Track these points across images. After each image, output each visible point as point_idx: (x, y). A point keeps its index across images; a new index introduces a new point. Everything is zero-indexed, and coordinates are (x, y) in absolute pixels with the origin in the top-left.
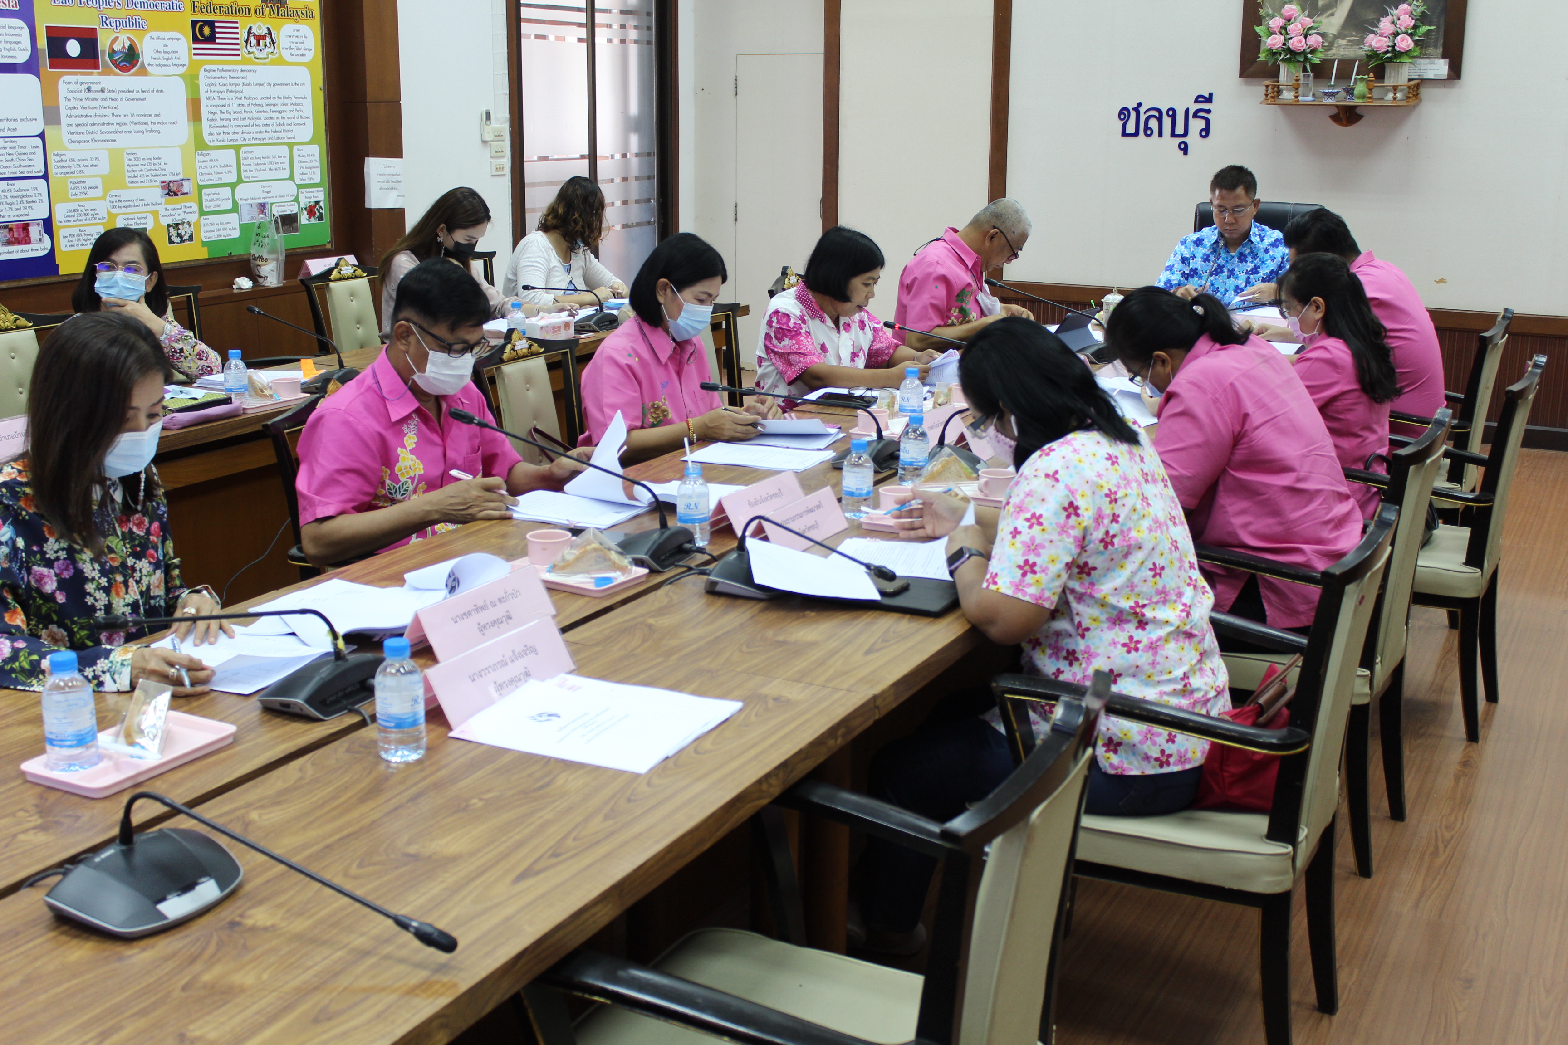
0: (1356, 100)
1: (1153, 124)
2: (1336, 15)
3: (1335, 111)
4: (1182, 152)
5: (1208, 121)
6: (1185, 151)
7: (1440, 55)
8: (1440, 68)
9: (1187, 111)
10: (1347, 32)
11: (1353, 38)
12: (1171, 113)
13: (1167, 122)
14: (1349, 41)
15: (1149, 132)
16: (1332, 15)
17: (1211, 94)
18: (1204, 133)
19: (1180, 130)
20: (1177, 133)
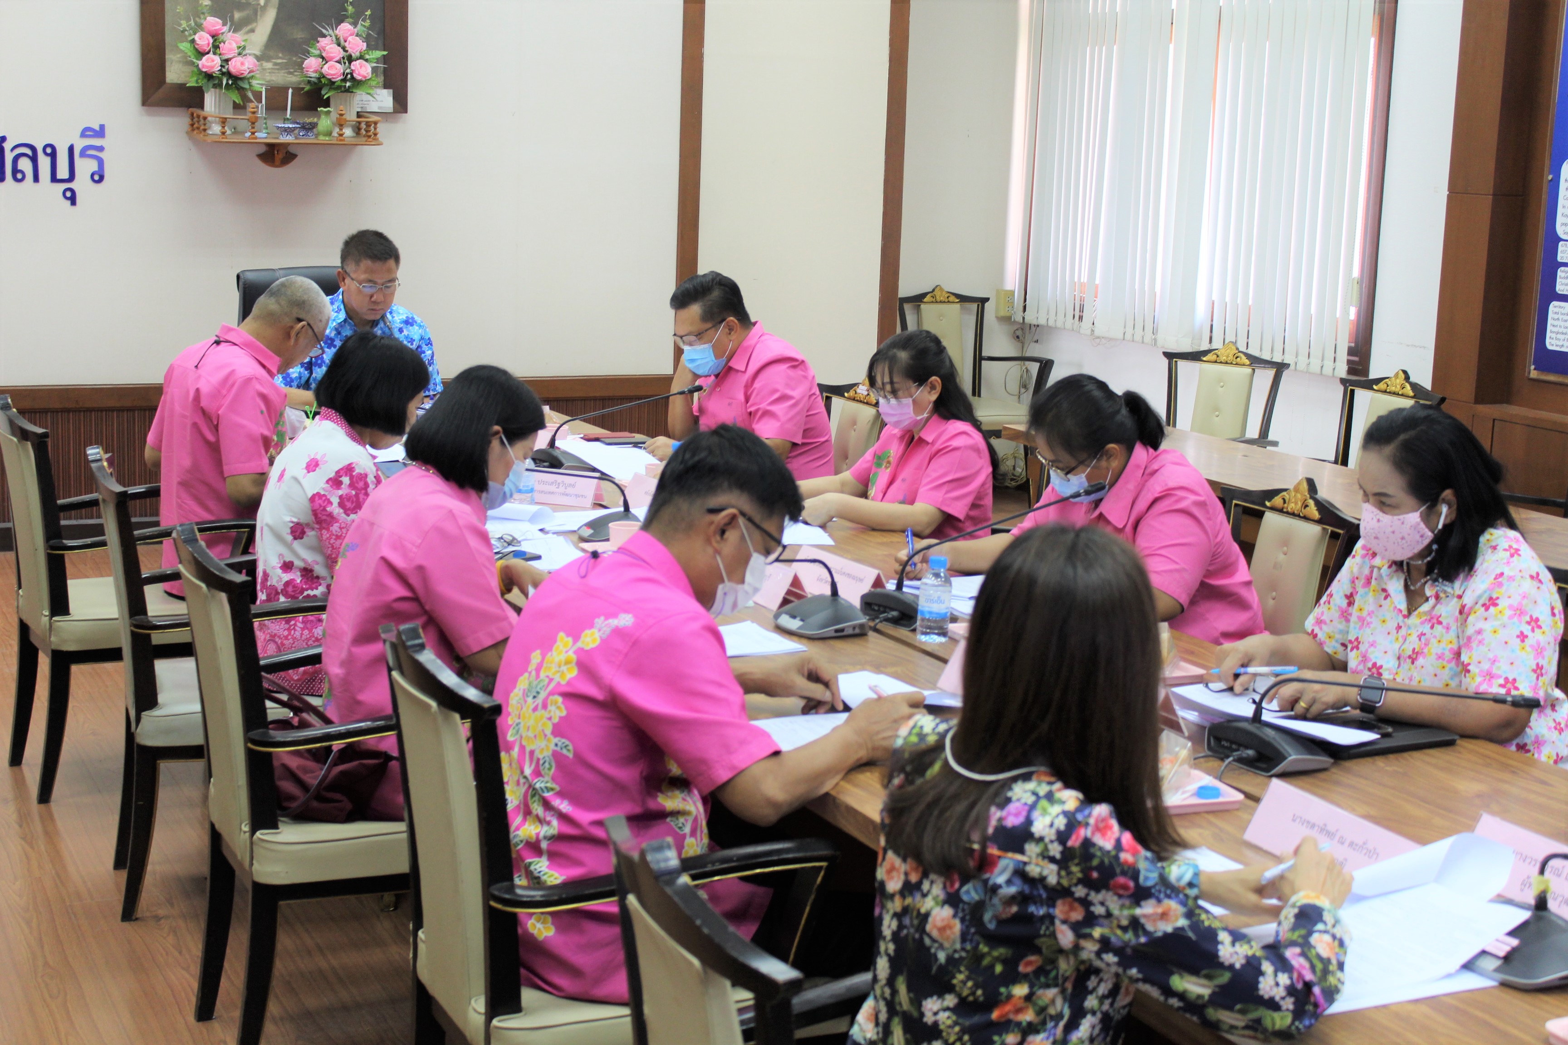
0: (321, 138)
1: (25, 165)
2: (258, 31)
3: (263, 149)
4: (69, 202)
5: (101, 162)
6: (73, 200)
7: (381, 84)
8: (384, 99)
9: (71, 149)
10: (271, 53)
11: (279, 61)
12: (49, 150)
13: (44, 163)
14: (276, 64)
15: (19, 176)
16: (253, 31)
17: (102, 127)
18: (96, 178)
19: (63, 172)
20: (59, 176)
